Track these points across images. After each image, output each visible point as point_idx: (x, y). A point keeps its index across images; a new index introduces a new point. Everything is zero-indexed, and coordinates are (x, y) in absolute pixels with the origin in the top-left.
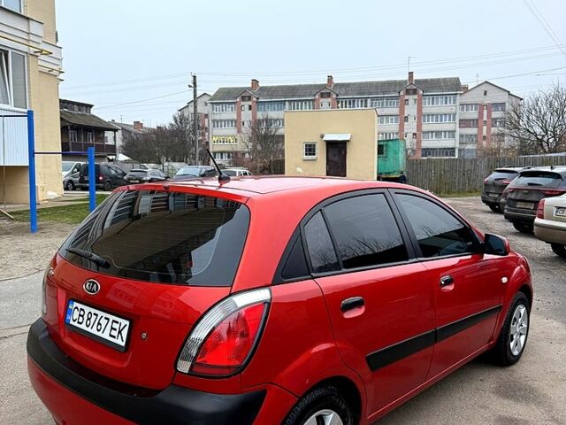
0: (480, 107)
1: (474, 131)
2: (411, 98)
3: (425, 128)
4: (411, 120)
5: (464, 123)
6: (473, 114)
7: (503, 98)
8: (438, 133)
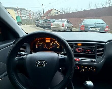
0: (29, 13)
1: (29, 17)
2: (19, 11)
3: (22, 16)
4: (19, 14)
5: (27, 15)
6: (28, 14)
7: (31, 12)
8: (24, 17)
